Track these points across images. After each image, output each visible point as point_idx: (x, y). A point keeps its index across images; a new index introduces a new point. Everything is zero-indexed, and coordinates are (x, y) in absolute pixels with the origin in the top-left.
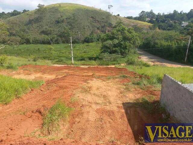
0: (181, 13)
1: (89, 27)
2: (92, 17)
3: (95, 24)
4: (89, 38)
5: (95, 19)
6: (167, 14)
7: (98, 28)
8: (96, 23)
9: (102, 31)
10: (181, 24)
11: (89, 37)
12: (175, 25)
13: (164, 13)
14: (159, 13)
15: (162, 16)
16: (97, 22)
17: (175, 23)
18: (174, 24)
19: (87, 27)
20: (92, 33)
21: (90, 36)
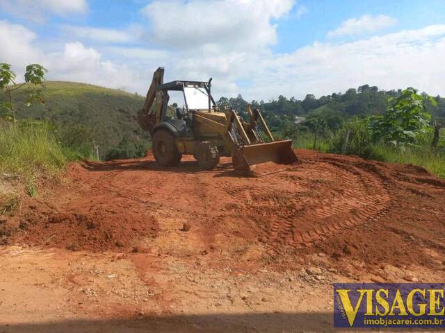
0: (291, 101)
1: (116, 130)
2: (120, 111)
3: (129, 124)
4: (117, 153)
5: (127, 113)
6: (268, 102)
7: (135, 131)
8: (130, 121)
9: (145, 138)
10: (293, 119)
11: (118, 149)
12: (283, 123)
13: (262, 102)
14: (254, 101)
15: (259, 106)
16: (131, 119)
17: (283, 118)
18: (281, 121)
19: (112, 130)
20: (124, 140)
21: (120, 148)
